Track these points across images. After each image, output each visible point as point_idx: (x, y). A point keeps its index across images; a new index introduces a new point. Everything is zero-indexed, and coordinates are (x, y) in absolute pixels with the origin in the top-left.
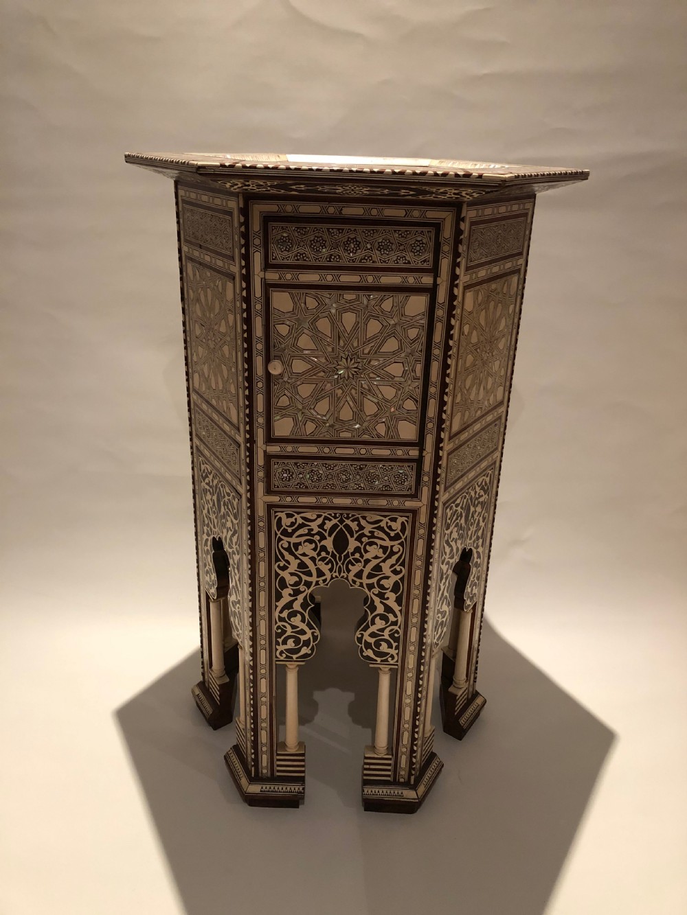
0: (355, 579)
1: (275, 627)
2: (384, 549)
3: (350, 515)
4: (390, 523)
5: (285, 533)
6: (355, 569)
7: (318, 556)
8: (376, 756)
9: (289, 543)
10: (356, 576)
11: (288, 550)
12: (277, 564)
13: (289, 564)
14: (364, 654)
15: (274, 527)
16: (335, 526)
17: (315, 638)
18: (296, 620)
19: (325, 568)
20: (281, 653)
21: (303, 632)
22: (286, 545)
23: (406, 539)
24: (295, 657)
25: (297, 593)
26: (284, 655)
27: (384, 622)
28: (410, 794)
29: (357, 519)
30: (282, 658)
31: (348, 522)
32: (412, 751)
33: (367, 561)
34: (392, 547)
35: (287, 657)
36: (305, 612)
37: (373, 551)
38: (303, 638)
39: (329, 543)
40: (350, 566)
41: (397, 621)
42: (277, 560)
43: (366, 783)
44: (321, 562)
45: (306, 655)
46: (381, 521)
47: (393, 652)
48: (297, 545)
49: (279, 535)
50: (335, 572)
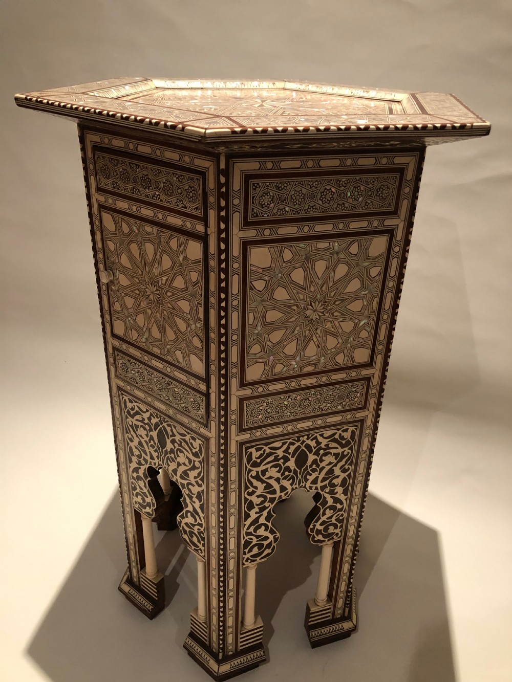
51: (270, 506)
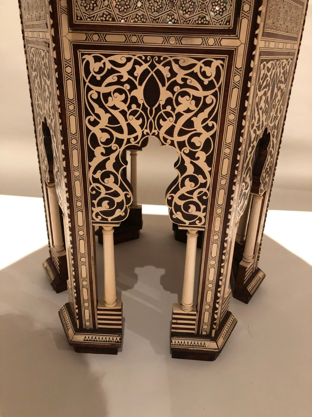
0: (167, 136)
1: (90, 189)
2: (197, 99)
3: (162, 59)
4: (205, 68)
5: (94, 81)
6: (166, 125)
7: (128, 110)
8: (183, 312)
9: (99, 93)
10: (166, 133)
11: (98, 101)
12: (88, 118)
13: (100, 119)
14: (173, 216)
15: (82, 74)
16: (146, 72)
17: (128, 200)
18: (109, 182)
19: (136, 124)
20: (97, 215)
21: (116, 194)
22: (95, 96)
23: (220, 88)
24: (110, 219)
25: (109, 151)
26: (100, 217)
27: (193, 184)
28: (211, 345)
29: (169, 64)
30: (98, 220)
31: (159, 67)
32: (215, 308)
33: (179, 115)
34: (205, 97)
35: (103, 219)
36: (118, 173)
37: (186, 103)
38: (117, 200)
39: (139, 93)
40: (161, 122)
41: (206, 182)
42: (88, 114)
43: (173, 335)
44: (131, 116)
45: (120, 218)
46: (194, 65)
47: (201, 214)
48: (107, 96)
49: (88, 84)
50: (146, 128)
51: (117, 149)
